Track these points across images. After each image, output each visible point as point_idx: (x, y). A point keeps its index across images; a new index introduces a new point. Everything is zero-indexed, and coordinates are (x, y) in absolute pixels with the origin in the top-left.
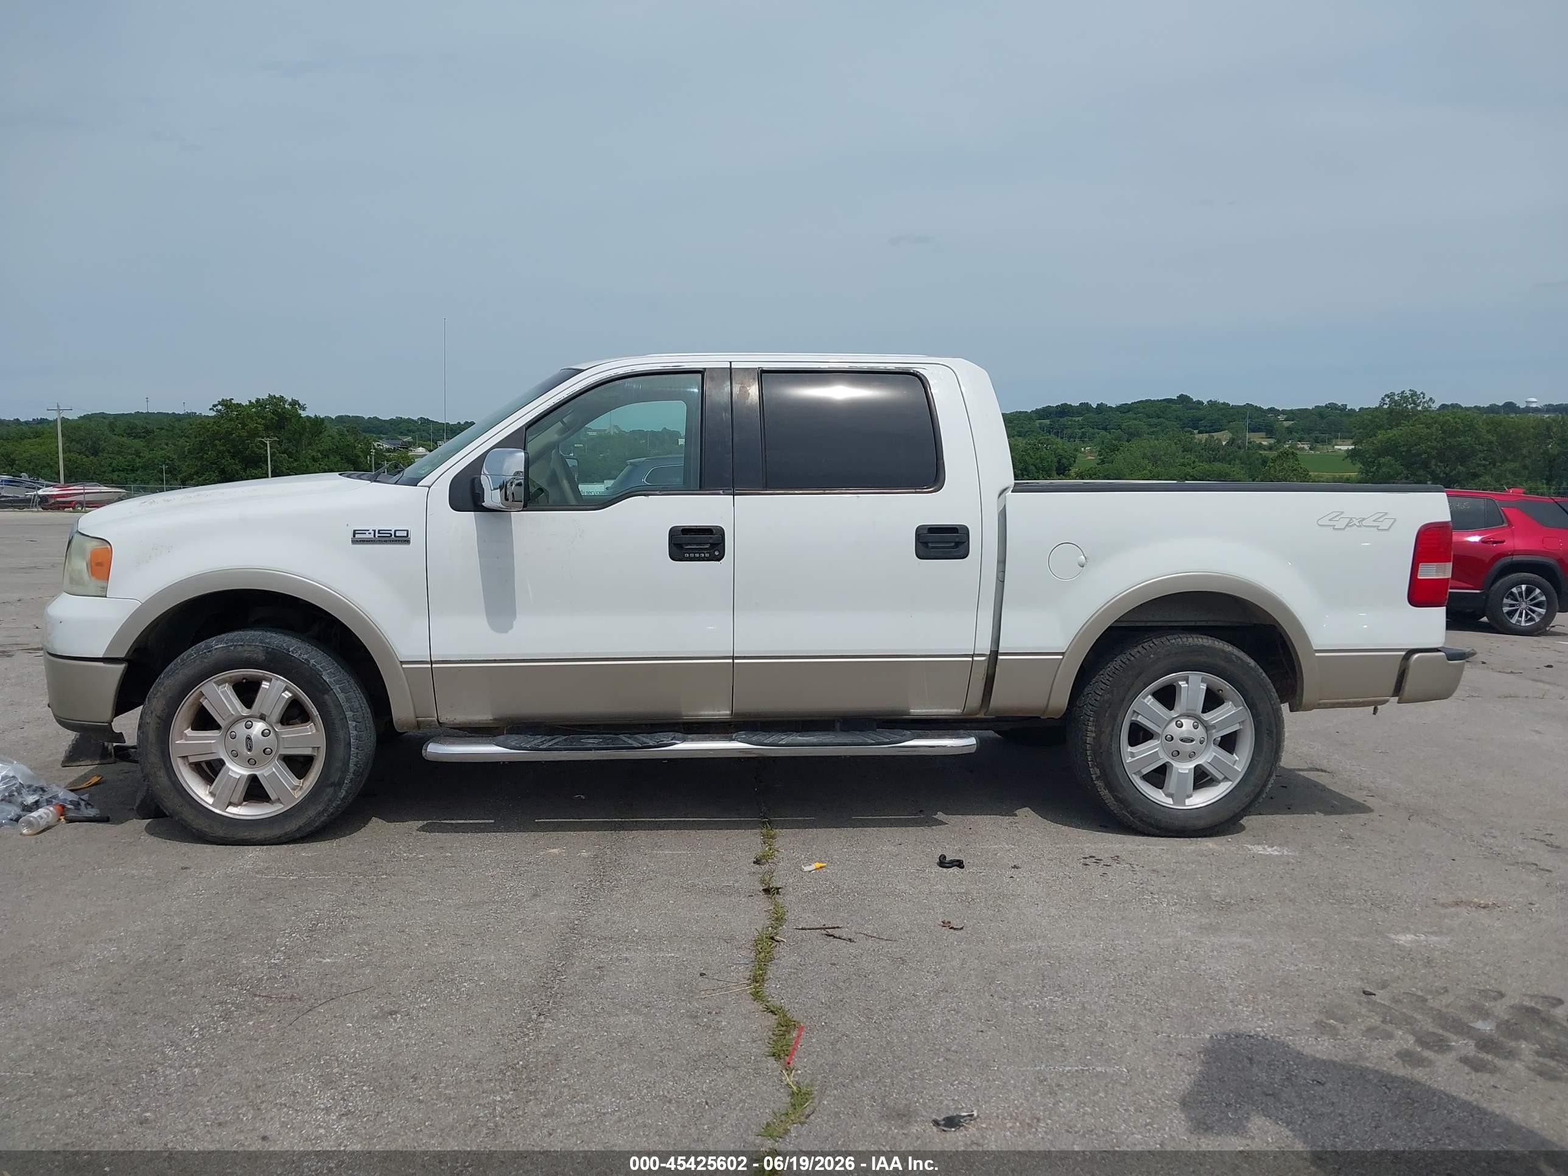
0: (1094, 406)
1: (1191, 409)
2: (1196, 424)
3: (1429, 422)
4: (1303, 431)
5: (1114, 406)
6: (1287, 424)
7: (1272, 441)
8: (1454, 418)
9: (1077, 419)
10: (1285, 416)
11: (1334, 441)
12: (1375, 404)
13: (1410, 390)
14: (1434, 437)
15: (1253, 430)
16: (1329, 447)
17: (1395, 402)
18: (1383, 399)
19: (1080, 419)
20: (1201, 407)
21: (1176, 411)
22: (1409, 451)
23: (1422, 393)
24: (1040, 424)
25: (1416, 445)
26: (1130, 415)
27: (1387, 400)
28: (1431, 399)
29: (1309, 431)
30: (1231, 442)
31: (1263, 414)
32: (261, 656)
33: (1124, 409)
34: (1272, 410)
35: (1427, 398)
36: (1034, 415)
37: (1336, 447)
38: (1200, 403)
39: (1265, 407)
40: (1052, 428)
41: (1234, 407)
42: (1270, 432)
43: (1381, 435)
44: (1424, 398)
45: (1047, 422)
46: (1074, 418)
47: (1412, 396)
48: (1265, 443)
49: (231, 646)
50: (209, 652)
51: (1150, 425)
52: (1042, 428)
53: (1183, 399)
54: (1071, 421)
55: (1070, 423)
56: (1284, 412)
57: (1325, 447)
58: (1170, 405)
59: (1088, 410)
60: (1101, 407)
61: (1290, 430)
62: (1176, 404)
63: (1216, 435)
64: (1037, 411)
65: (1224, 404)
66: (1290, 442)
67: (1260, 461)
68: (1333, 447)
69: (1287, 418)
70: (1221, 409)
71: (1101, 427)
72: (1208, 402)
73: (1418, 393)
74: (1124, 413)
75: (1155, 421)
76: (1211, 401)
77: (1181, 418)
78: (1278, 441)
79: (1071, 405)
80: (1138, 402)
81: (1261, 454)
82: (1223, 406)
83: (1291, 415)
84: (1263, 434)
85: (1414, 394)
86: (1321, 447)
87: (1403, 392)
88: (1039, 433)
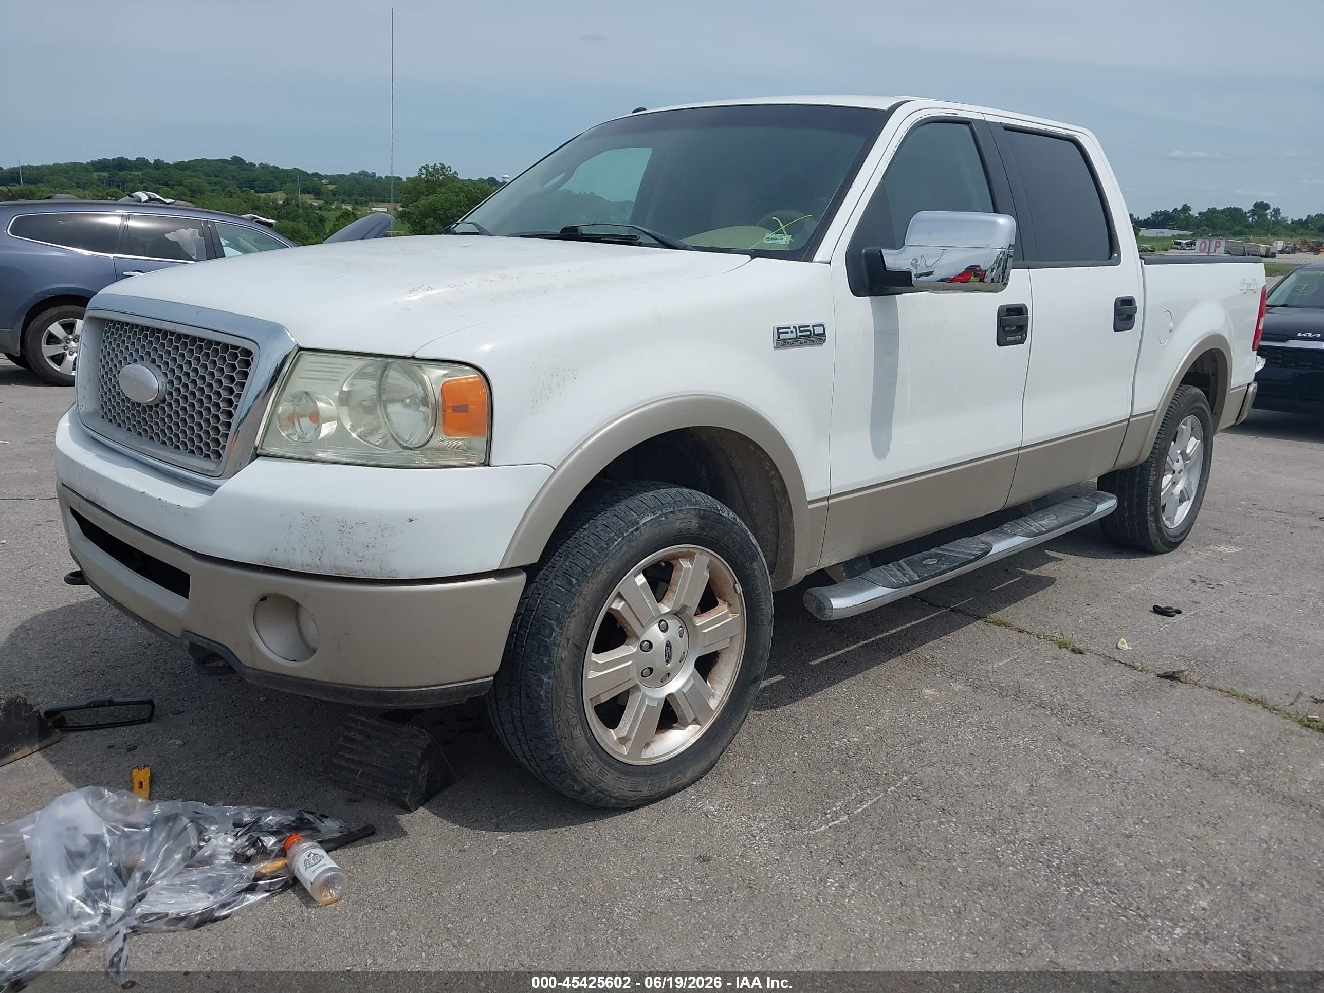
0: (152, 162)
1: (244, 170)
2: (251, 183)
3: (458, 190)
4: (344, 194)
5: (171, 163)
6: (331, 187)
7: (321, 202)
8: (474, 189)
9: (136, 173)
10: (328, 181)
11: (370, 204)
12: (414, 174)
13: (440, 164)
14: (462, 203)
15: (304, 191)
16: (367, 208)
17: (430, 173)
18: (420, 170)
19: (140, 173)
20: (254, 168)
21: (232, 171)
22: (445, 214)
23: (449, 167)
24: (98, 176)
25: (449, 209)
26: (189, 172)
27: (424, 171)
28: (456, 172)
29: (349, 194)
30: (287, 202)
31: (310, 178)
32: (694, 524)
33: (182, 167)
34: (316, 175)
35: (453, 172)
36: (90, 167)
37: (372, 208)
38: (252, 165)
39: (311, 172)
40: (112, 181)
41: (283, 170)
42: (317, 194)
43: (423, 201)
44: (450, 171)
45: (106, 174)
46: (133, 173)
47: (442, 168)
48: (315, 204)
49: (660, 516)
50: (637, 530)
51: (210, 183)
52: (101, 180)
53: (237, 160)
54: (130, 174)
55: (129, 176)
56: (326, 177)
57: (364, 208)
58: (226, 165)
59: (146, 166)
60: (158, 164)
61: (334, 193)
62: (230, 164)
63: (272, 195)
64: (93, 164)
65: (274, 167)
66: (336, 203)
67: (317, 219)
68: (370, 208)
69: (330, 182)
70: (272, 172)
71: (161, 182)
72: (259, 165)
73: (446, 166)
74: (181, 170)
75: (214, 179)
76: (261, 163)
77: (237, 178)
78: (326, 202)
79: (127, 159)
80: (194, 160)
81: (317, 214)
82: (273, 169)
83: (333, 179)
84: (312, 196)
85: (443, 167)
86: (360, 208)
87: (435, 165)
88: (98, 185)
